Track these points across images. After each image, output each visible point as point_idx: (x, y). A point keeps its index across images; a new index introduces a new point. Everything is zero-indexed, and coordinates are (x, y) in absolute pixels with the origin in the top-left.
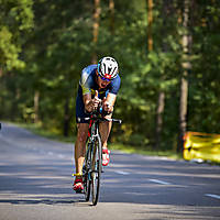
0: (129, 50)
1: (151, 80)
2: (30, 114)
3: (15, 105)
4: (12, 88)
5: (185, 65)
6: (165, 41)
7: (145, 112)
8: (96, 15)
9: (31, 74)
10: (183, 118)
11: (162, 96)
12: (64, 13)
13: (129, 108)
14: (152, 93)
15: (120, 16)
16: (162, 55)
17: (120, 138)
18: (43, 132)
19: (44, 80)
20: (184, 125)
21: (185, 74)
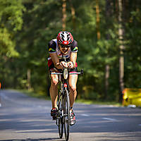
0: (85, 40)
1: (100, 58)
2: (25, 84)
3: (15, 78)
4: (13, 68)
5: (122, 47)
6: (107, 33)
7: (97, 78)
8: (64, 19)
9: (25, 58)
10: (121, 81)
11: (108, 68)
12: (43, 19)
13: (87, 76)
14: (101, 66)
15: (79, 19)
16: (106, 42)
17: (83, 96)
18: (34, 95)
19: (33, 62)
20: (122, 84)
21: (122, 53)
